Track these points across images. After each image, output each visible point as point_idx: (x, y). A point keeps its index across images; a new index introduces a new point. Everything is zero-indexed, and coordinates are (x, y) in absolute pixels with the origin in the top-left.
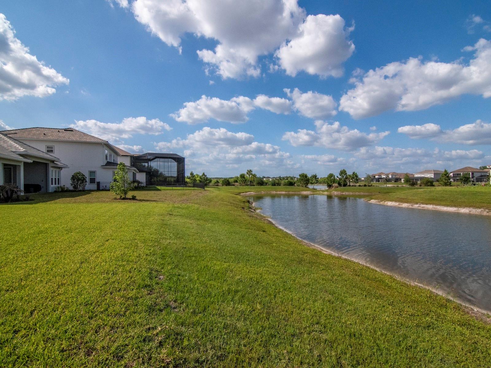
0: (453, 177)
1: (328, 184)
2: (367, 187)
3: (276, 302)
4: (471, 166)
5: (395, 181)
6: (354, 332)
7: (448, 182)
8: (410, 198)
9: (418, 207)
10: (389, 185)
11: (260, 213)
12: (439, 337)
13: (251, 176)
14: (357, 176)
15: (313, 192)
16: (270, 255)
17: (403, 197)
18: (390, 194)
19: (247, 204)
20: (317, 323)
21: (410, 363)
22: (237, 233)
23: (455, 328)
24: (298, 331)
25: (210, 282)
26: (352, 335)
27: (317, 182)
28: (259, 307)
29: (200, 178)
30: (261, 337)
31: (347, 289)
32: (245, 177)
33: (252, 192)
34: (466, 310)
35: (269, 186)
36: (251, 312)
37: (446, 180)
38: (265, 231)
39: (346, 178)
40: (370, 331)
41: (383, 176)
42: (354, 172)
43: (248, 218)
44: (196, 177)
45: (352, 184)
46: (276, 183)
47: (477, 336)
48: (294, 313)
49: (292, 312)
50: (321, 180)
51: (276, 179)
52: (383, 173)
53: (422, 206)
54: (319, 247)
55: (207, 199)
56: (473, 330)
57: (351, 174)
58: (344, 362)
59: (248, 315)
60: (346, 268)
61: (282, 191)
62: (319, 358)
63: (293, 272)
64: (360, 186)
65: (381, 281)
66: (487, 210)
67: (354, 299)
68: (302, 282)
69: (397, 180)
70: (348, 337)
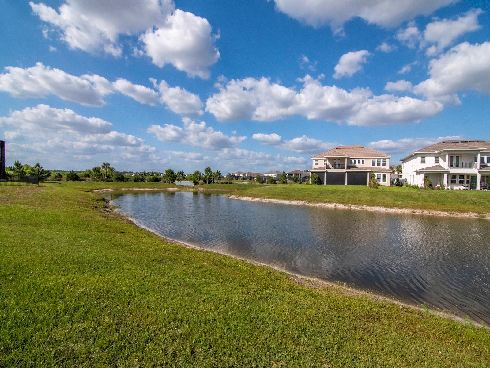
0: (289, 177)
1: (194, 181)
2: (228, 184)
3: (129, 309)
4: (299, 169)
5: (250, 180)
6: (209, 318)
7: (285, 181)
8: (260, 194)
9: (265, 201)
10: (246, 183)
11: (118, 213)
12: (274, 304)
13: (108, 170)
14: (220, 174)
15: (180, 188)
16: (126, 259)
17: (255, 193)
18: (246, 190)
19: (102, 203)
20: (174, 320)
21: (252, 333)
22: (85, 238)
23: (285, 294)
24: (153, 334)
25: (37, 304)
26: (207, 322)
27: (184, 179)
28: (107, 319)
29: (32, 170)
30: (107, 353)
31: (206, 279)
32: (100, 170)
33: (109, 188)
34: (293, 278)
35: (131, 182)
36: (95, 328)
37: (284, 179)
38: (123, 233)
39: (211, 176)
40: (223, 314)
41: (241, 175)
42: (218, 171)
43: (101, 219)
44: (25, 168)
45: (216, 181)
46: (139, 179)
47: (298, 297)
48: (150, 315)
49: (148, 315)
50: (188, 177)
51: (140, 174)
52: (241, 173)
53: (268, 200)
54: (183, 243)
55: (42, 197)
56: (296, 293)
57: (215, 172)
58: (198, 350)
59: (92, 333)
60: (207, 259)
61: (146, 187)
62: (173, 355)
63: (152, 273)
64: (222, 183)
65: (235, 267)
66: (308, 202)
67: (211, 288)
68: (161, 281)
69: (251, 178)
70: (202, 326)
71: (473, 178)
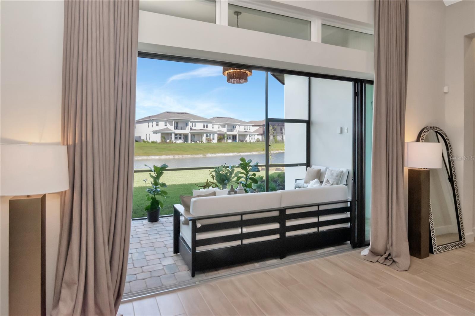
71: (186, 136)
